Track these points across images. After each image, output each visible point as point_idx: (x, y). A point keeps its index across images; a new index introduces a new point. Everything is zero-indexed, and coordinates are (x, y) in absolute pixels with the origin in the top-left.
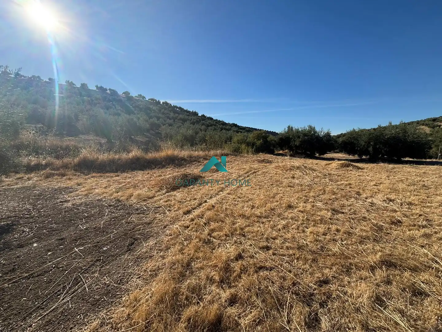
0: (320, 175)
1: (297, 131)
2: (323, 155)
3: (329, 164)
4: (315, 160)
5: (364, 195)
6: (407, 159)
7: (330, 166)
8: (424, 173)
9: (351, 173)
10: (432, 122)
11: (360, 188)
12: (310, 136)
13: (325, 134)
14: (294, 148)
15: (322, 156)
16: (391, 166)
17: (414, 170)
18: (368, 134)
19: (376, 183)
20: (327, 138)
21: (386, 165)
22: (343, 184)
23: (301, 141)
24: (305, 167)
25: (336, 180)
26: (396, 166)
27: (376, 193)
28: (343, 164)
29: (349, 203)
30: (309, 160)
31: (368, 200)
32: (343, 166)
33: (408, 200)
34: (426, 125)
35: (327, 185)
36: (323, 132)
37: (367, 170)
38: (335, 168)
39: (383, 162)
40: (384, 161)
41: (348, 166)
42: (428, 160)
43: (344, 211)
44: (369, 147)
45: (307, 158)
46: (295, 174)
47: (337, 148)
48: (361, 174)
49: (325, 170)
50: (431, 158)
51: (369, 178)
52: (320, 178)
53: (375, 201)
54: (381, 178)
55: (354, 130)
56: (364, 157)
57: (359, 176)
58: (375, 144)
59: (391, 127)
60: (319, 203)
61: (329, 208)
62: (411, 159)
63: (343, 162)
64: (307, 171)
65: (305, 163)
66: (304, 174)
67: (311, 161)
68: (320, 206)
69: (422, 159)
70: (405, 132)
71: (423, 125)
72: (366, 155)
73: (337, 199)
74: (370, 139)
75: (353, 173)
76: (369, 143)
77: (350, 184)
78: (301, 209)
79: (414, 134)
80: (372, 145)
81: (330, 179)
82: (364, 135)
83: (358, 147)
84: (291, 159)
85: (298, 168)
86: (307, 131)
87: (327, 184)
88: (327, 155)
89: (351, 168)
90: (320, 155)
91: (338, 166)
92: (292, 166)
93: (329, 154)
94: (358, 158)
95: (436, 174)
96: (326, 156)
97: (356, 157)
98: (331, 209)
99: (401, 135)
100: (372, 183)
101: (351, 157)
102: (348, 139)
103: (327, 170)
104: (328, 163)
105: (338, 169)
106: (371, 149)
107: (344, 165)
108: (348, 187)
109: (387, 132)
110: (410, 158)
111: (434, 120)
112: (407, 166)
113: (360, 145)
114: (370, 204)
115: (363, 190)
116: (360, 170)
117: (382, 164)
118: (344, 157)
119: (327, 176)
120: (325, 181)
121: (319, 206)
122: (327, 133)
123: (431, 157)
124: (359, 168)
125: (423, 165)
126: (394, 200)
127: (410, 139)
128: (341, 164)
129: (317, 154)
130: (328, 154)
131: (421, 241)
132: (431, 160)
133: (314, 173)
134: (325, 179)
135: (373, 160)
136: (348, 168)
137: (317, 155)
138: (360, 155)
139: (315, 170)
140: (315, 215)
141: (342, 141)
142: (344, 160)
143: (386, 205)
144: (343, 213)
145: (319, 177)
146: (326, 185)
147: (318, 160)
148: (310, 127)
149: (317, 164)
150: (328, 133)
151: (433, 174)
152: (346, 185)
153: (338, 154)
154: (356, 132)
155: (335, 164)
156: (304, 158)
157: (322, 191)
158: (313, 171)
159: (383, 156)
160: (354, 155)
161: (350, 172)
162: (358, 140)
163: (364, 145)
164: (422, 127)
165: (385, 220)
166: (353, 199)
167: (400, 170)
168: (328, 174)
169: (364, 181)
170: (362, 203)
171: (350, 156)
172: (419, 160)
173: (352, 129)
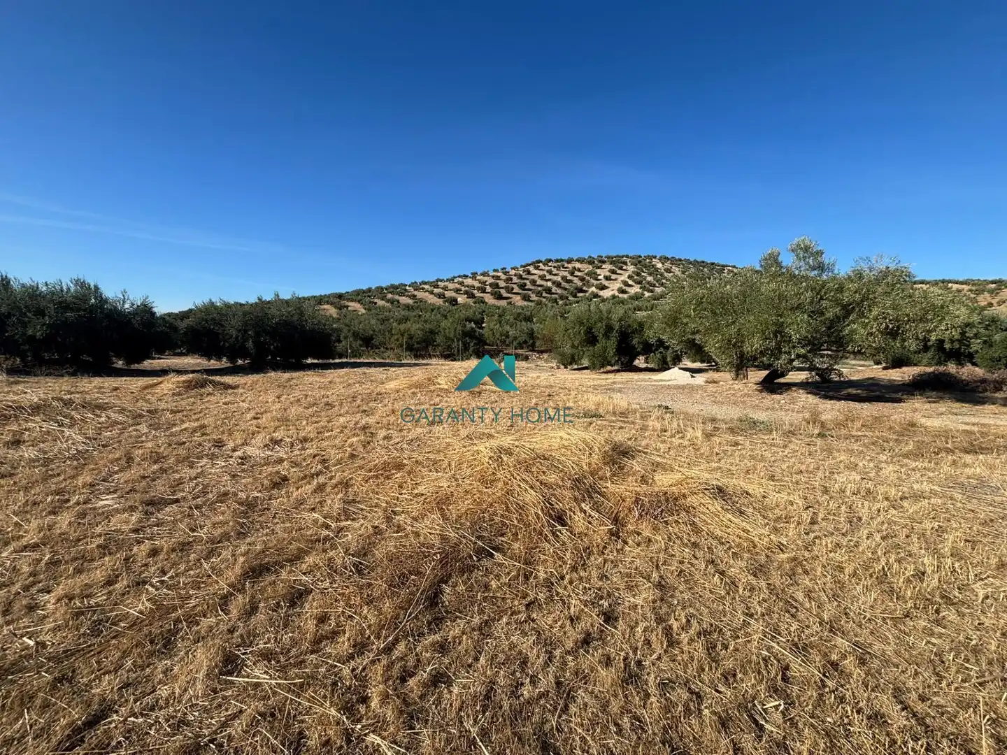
0: (120, 418)
1: (32, 293)
2: (138, 363)
3: (157, 384)
4: (112, 379)
5: (231, 445)
6: (309, 361)
7: (158, 390)
8: (330, 382)
9: (209, 401)
10: (338, 300)
11: (223, 433)
12: (84, 310)
13: (135, 306)
14: (27, 347)
15: (135, 366)
16: (287, 375)
17: (318, 379)
18: (240, 314)
19: (257, 414)
20: (142, 318)
21: (279, 374)
22: (185, 429)
23: (49, 326)
24: (68, 403)
25: (169, 424)
26: (295, 374)
27: (253, 434)
28: (190, 381)
29: (193, 472)
30: (92, 379)
31: (237, 454)
32: (189, 386)
33: (302, 434)
34: (332, 304)
35: (142, 442)
36: (129, 302)
37: (244, 388)
38: (171, 393)
39: (274, 370)
40: (276, 367)
41: (203, 385)
42: (337, 361)
43: (180, 495)
44: (246, 340)
45: (82, 375)
46: (25, 430)
47: (180, 343)
48: (229, 398)
49: (140, 404)
50: (340, 358)
51: (246, 405)
52: (120, 426)
53: (250, 450)
54: (267, 402)
55: (212, 303)
56: (240, 362)
57: (225, 404)
58: (258, 335)
59: (279, 302)
60: (108, 497)
61: (136, 501)
62: (316, 361)
63: (191, 375)
64: (73, 413)
65: (73, 390)
66: (61, 425)
67: (97, 381)
68: (110, 505)
69: (329, 359)
70: (302, 314)
71: (328, 303)
72: (244, 357)
73: (165, 471)
74: (246, 324)
75: (212, 398)
76: (246, 331)
77: (203, 427)
78: (31, 538)
79: (313, 318)
80: (251, 337)
81: (151, 425)
82: (234, 316)
83: (225, 341)
84: (17, 383)
85: (36, 409)
86: (72, 296)
87: (144, 438)
88: (150, 361)
89: (210, 389)
90: (129, 363)
91: (177, 387)
92: (11, 407)
93: (159, 358)
94: (229, 365)
95: (344, 382)
96: (147, 364)
97: (225, 363)
98: (142, 503)
99: (295, 318)
100: (249, 416)
101: (214, 364)
102: (200, 323)
103: (147, 401)
104: (151, 382)
105: (179, 394)
106: (250, 344)
107: (193, 383)
108: (199, 434)
109: (273, 311)
110: (314, 359)
111: (340, 296)
112: (309, 373)
113: (227, 337)
114: (240, 461)
115: (230, 435)
116: (230, 391)
117: (273, 374)
118: (198, 364)
119: (144, 416)
120: (137, 430)
121: (104, 506)
122: (142, 304)
123: (341, 356)
124: (227, 387)
125: (331, 369)
126: (281, 440)
127: (308, 326)
128: (184, 382)
129: (121, 362)
130: (154, 359)
131: (311, 502)
132: (340, 361)
133: (101, 417)
134: (138, 427)
135: (257, 367)
136: (203, 390)
137: (120, 364)
138: (232, 359)
139: (102, 407)
140: (84, 538)
141: (186, 328)
142: (193, 372)
143: (268, 453)
144: (177, 501)
145: (118, 423)
146: (138, 442)
147: (124, 378)
148: (83, 284)
149: (116, 389)
150: (145, 306)
151: (340, 383)
152: (195, 431)
153: (183, 358)
154: (216, 308)
155: (169, 384)
156: (74, 374)
157: (123, 462)
158: (98, 412)
159: (274, 357)
160: (219, 359)
161: (208, 398)
162: (222, 326)
163: (237, 337)
164: (326, 307)
165: (263, 485)
166: (205, 461)
167: (298, 382)
168: (148, 411)
169: (235, 414)
170: (223, 464)
171: (212, 362)
172: (324, 361)
173: (206, 301)
